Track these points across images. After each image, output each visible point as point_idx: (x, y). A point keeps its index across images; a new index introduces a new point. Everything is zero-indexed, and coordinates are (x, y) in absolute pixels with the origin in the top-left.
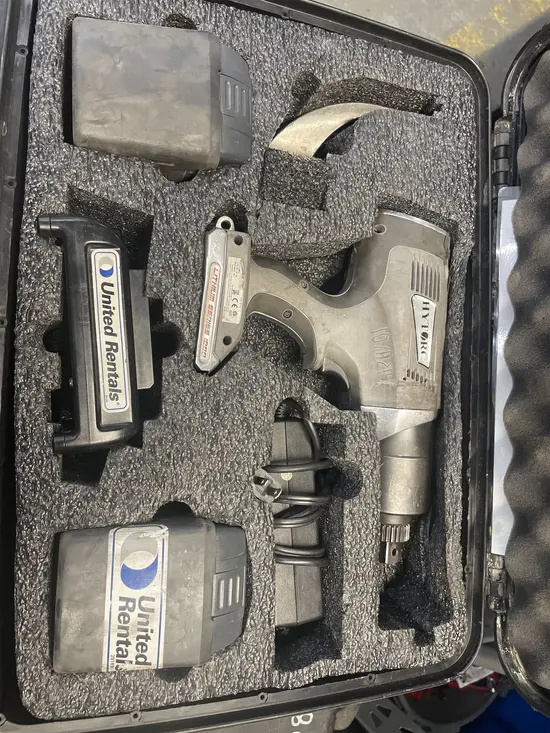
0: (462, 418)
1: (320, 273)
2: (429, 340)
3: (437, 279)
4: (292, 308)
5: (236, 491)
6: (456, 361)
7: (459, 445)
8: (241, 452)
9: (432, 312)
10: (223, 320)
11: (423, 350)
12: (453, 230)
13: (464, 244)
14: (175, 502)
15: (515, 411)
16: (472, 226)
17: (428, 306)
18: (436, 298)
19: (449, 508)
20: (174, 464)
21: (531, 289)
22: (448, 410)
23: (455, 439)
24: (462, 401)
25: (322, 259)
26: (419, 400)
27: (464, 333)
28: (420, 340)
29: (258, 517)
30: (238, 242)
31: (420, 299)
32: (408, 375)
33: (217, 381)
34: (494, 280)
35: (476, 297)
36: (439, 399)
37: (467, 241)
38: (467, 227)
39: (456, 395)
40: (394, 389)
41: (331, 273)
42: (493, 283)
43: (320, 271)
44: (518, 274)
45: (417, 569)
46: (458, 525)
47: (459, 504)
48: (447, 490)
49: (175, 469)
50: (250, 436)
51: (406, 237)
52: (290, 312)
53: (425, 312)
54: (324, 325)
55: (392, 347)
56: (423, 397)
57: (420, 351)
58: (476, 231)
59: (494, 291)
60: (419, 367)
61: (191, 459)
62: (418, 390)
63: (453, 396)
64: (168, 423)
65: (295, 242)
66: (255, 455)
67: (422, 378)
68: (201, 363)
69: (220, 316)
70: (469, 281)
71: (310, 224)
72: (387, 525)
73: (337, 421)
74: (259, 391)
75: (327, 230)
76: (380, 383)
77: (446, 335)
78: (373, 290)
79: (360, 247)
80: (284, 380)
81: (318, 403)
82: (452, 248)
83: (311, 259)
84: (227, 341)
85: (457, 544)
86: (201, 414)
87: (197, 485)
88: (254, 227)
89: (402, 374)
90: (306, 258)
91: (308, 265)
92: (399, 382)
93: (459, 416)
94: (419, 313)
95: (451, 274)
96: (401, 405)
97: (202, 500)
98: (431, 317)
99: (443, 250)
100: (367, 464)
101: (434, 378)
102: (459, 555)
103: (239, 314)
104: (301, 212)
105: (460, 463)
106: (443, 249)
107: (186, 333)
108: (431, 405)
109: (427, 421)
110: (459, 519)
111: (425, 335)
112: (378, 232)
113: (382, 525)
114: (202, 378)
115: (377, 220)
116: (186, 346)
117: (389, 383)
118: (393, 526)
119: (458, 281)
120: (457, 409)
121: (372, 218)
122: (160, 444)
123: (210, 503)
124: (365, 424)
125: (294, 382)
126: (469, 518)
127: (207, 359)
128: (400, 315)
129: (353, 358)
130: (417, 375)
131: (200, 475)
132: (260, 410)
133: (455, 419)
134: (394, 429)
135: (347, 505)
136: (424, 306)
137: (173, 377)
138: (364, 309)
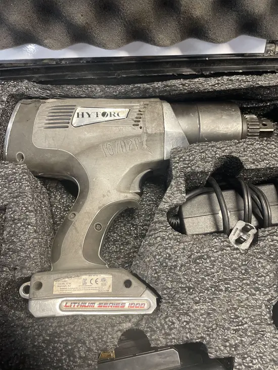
0: (166, 80)
1: (62, 198)
2: (108, 110)
3: (58, 108)
4: (92, 224)
5: (255, 263)
6: (122, 88)
7: (187, 81)
8: (222, 262)
9: (85, 110)
10: (110, 290)
11: (116, 115)
12: (16, 98)
13: (27, 88)
14: (273, 318)
15: (161, 36)
16: (11, 83)
17: (80, 114)
18: (73, 108)
19: (236, 86)
20: (242, 325)
21: (58, 30)
22: (160, 92)
23: (184, 85)
24: (153, 81)
25: (51, 197)
26: (156, 115)
27: (99, 84)
28: (108, 118)
29: (272, 241)
30: (39, 286)
31: (75, 121)
32: (138, 125)
33: (165, 292)
34: (55, 63)
35: (69, 76)
36: (152, 100)
37: (24, 86)
38: (13, 87)
39: (148, 86)
40: (149, 135)
41: (61, 189)
42: (57, 63)
43: (60, 198)
44: (46, 41)
45: (272, 107)
46: (249, 78)
47: (233, 78)
48: (222, 88)
49: (246, 323)
50: (207, 255)
51: (25, 135)
52: (96, 225)
53: (86, 115)
54: (104, 196)
55: (117, 139)
56: (153, 112)
57: (117, 118)
58: (15, 80)
59: (63, 62)
60: (130, 117)
61: (236, 309)
62: (147, 116)
63: (149, 89)
64: (208, 335)
65: (35, 231)
66: (222, 250)
67: (138, 114)
68: (150, 307)
69: (107, 294)
70: (57, 82)
71: (19, 220)
72: (248, 131)
73: (182, 180)
74: (168, 251)
75: (23, 204)
76: (145, 147)
77: (101, 97)
78: (71, 158)
79: (37, 171)
80: (155, 230)
81: (169, 197)
82: (31, 98)
83: (52, 206)
84: (128, 284)
85: (262, 78)
86: (196, 303)
87: (256, 300)
88: (25, 271)
89: (137, 131)
90: (51, 210)
91: (57, 207)
92: (143, 132)
93: (164, 83)
94: (86, 120)
95: (53, 97)
96: (162, 129)
97: (267, 294)
98: (90, 110)
99: (33, 105)
100: (213, 153)
101: (137, 105)
102: (270, 76)
103: (103, 276)
104: (8, 229)
105: (201, 80)
106: (31, 104)
107: (127, 326)
108: (158, 106)
109: (171, 108)
110: (244, 77)
111: (104, 114)
112: (23, 158)
113: (248, 136)
114: (164, 306)
115: (12, 160)
116: (137, 324)
117: (145, 139)
118: (248, 128)
119: (58, 91)
120: (158, 85)
121: (11, 166)
122: (227, 341)
123: (269, 287)
124: (181, 157)
125: (156, 220)
126: (241, 71)
127: (146, 302)
128: (89, 136)
129: (128, 170)
130: (137, 118)
131: (247, 299)
132: (184, 249)
133: (168, 86)
134: (180, 133)
135: (248, 166)
136: (80, 116)
137: (167, 334)
138: (88, 164)
